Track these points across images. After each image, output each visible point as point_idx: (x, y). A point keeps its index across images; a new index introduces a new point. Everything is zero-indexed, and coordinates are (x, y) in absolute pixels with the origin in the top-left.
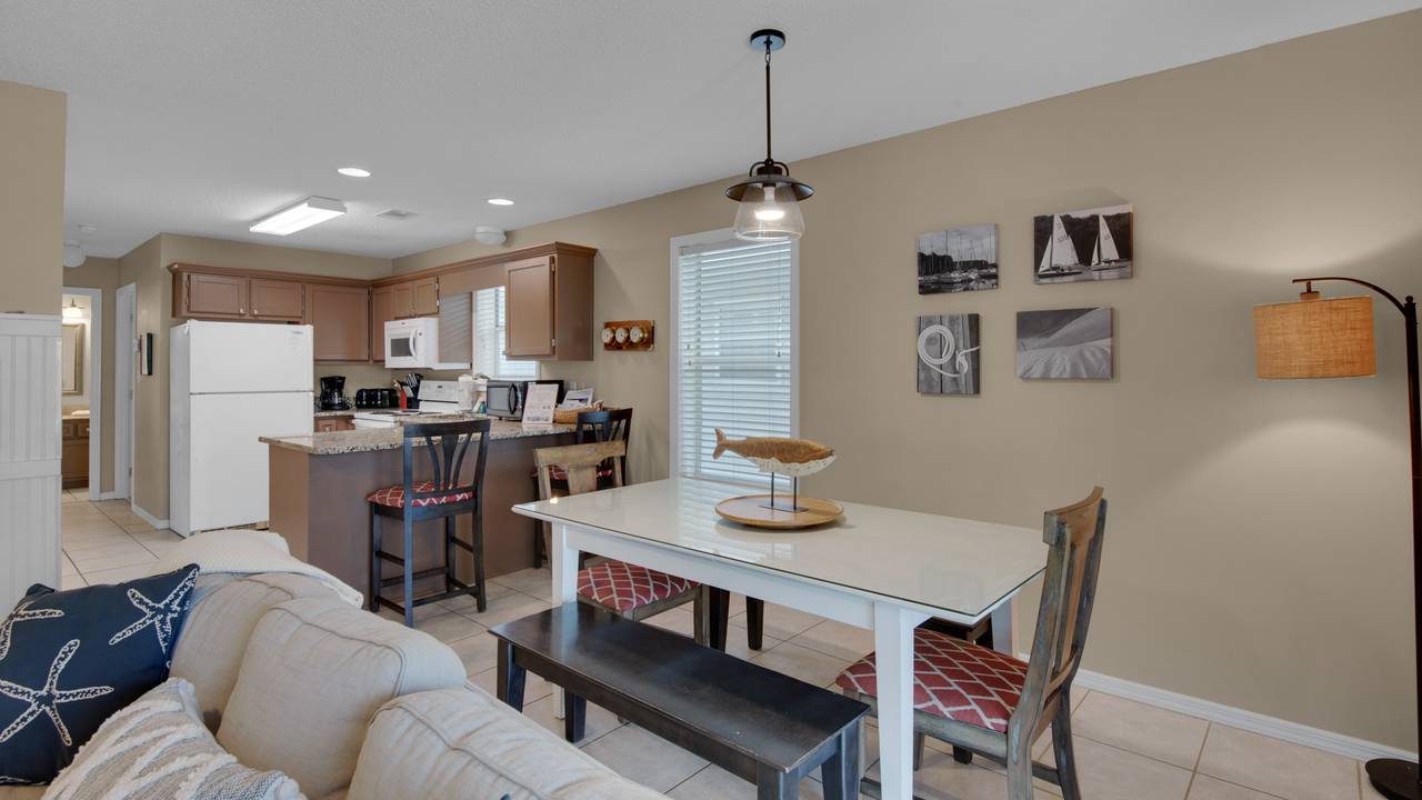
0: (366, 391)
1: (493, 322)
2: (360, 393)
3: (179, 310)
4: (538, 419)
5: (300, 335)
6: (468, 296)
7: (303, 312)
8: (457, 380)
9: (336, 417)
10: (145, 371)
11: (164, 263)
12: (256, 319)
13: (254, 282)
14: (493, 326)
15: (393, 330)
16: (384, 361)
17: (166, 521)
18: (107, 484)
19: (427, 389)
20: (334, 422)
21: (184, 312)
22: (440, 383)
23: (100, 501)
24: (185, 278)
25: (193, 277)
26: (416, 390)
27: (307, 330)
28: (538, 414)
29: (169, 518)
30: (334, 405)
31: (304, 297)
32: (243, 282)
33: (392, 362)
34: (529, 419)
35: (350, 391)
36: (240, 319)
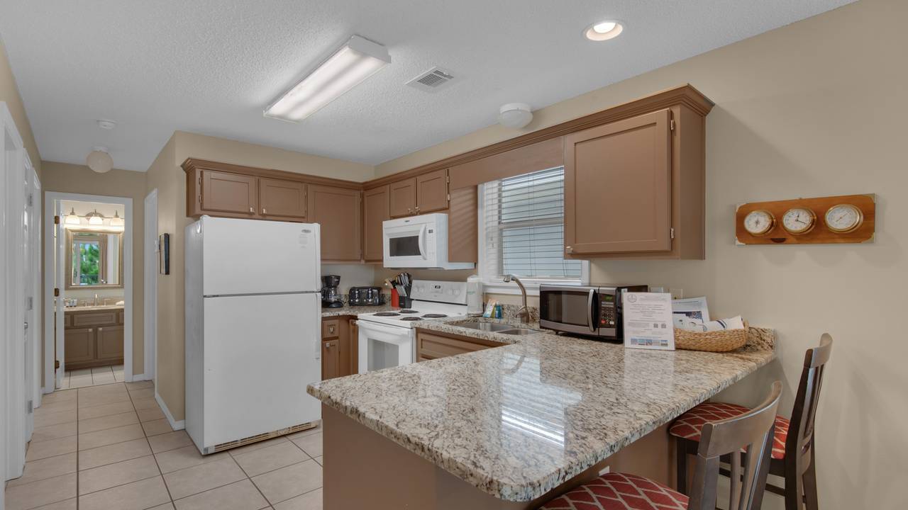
0: (358, 289)
1: (496, 218)
2: (352, 290)
3: (193, 210)
4: (649, 342)
5: (308, 234)
6: (471, 191)
7: (306, 212)
8: (466, 281)
9: (338, 317)
10: (164, 271)
11: (179, 162)
12: (264, 217)
13: (262, 180)
14: (497, 223)
15: (394, 228)
16: (382, 260)
17: (182, 422)
18: (138, 368)
19: (420, 289)
20: (336, 322)
21: (198, 211)
22: (438, 283)
23: (132, 383)
24: (198, 175)
25: (206, 173)
26: (408, 289)
27: (315, 228)
28: (648, 334)
29: (185, 419)
30: (331, 303)
31: (306, 197)
32: (252, 181)
33: (390, 261)
34: (634, 341)
35: (344, 289)
36: (250, 216)
